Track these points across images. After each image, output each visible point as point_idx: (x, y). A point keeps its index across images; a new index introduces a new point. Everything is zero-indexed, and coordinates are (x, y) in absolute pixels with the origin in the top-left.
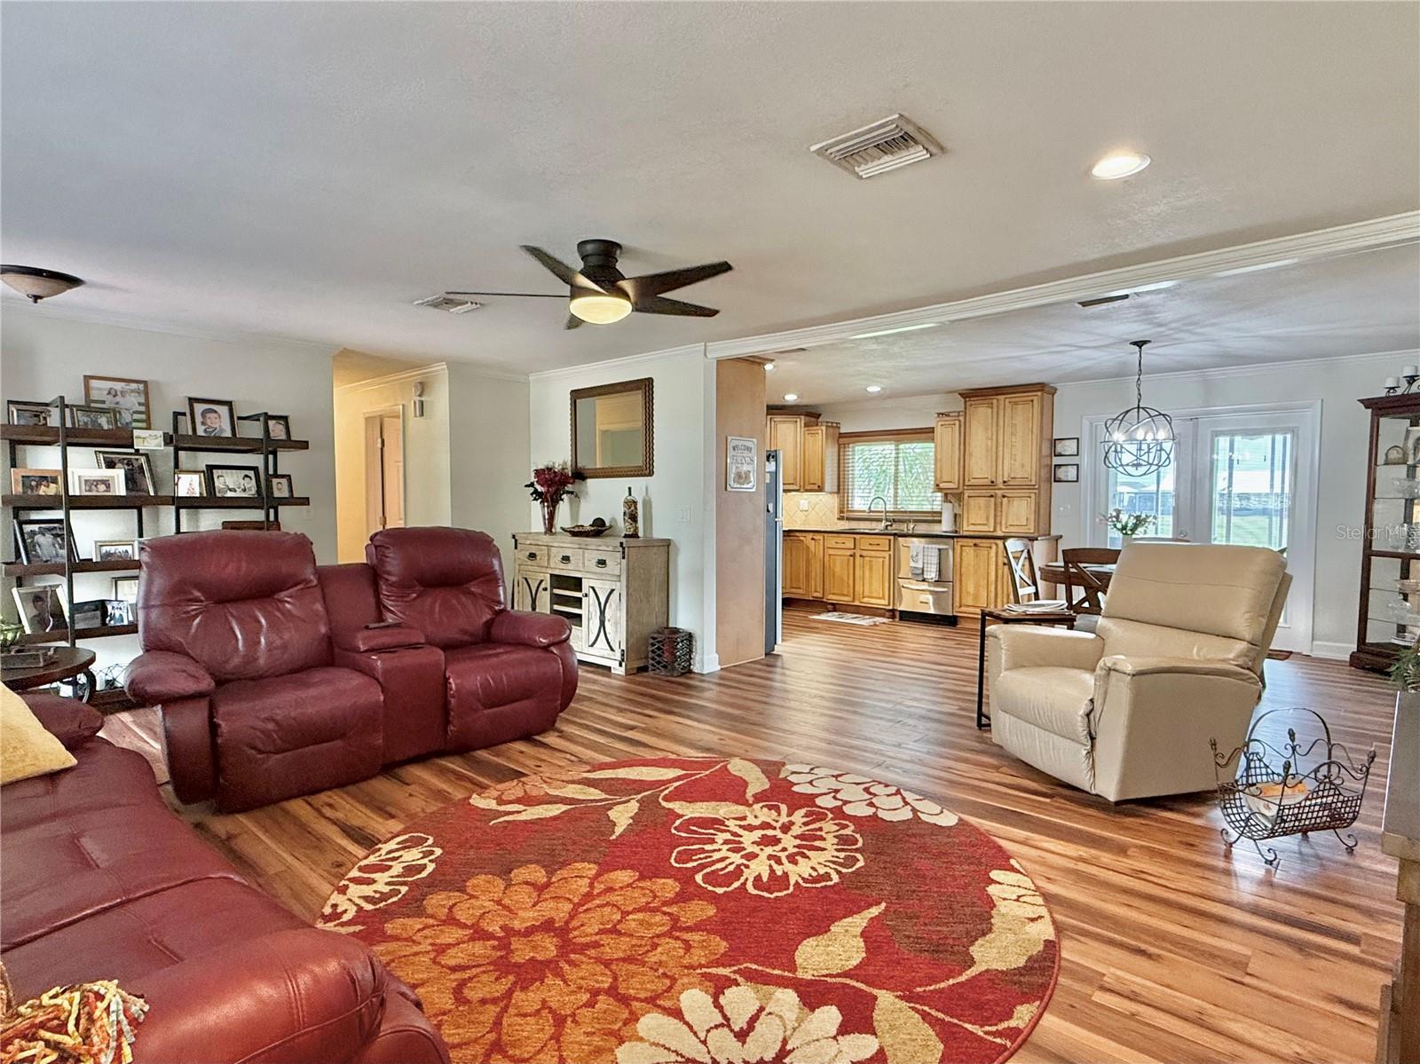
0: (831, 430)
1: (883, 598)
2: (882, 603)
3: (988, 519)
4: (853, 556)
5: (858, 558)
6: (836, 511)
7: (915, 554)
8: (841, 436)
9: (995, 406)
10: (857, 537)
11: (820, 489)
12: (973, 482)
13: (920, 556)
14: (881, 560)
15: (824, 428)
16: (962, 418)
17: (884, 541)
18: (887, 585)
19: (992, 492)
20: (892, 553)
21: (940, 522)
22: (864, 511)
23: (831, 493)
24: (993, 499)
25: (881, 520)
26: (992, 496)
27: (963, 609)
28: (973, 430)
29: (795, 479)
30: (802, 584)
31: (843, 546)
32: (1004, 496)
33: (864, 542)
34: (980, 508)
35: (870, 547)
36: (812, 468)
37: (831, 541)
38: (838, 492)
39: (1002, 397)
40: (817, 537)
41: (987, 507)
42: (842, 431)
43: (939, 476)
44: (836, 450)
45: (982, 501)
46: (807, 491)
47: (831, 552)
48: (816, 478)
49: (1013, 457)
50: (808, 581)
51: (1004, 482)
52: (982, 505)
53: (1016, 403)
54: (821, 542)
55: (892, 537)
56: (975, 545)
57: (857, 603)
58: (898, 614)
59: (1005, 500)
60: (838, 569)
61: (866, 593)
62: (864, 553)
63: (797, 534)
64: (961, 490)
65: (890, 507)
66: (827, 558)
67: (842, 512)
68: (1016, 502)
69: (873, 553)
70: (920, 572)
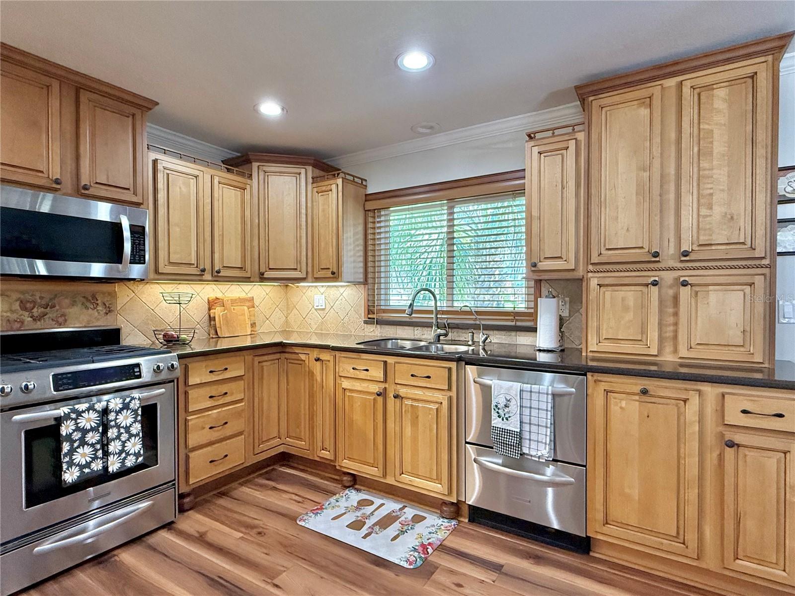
0: (351, 188)
1: (438, 480)
2: (435, 488)
3: (644, 331)
4: (382, 394)
5: (391, 401)
6: (362, 311)
7: (502, 402)
8: (369, 197)
9: (656, 102)
10: (391, 360)
11: (335, 276)
12: (608, 256)
13: (514, 407)
14: (434, 407)
15: (339, 181)
16: (581, 136)
17: (437, 370)
18: (445, 457)
19: (653, 277)
20: (453, 394)
21: (534, 330)
22: (404, 311)
23: (356, 283)
24: (655, 290)
25: (428, 325)
26: (655, 284)
27: (611, 529)
28: (606, 155)
29: (299, 262)
30: (305, 432)
31: (363, 375)
32: (685, 284)
33: (403, 368)
34: (626, 309)
35: (413, 381)
36: (323, 244)
37: (346, 366)
38: (365, 282)
39: (671, 82)
40: (325, 356)
41: (643, 306)
42: (370, 191)
43: (535, 247)
44: (361, 220)
45: (630, 295)
46: (317, 279)
47: (346, 384)
48: (327, 260)
49: (705, 201)
50: (312, 428)
51: (686, 254)
52: (631, 303)
53: (709, 87)
54: (331, 364)
55: (453, 365)
56: (644, 392)
57: (390, 480)
58: (465, 511)
59: (685, 292)
60: (357, 417)
61: (407, 467)
62: (403, 391)
63: (297, 350)
64: (580, 273)
65: (443, 305)
66: (339, 393)
67: (370, 311)
68: (714, 296)
69: (419, 393)
70: (515, 441)
